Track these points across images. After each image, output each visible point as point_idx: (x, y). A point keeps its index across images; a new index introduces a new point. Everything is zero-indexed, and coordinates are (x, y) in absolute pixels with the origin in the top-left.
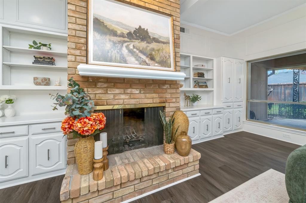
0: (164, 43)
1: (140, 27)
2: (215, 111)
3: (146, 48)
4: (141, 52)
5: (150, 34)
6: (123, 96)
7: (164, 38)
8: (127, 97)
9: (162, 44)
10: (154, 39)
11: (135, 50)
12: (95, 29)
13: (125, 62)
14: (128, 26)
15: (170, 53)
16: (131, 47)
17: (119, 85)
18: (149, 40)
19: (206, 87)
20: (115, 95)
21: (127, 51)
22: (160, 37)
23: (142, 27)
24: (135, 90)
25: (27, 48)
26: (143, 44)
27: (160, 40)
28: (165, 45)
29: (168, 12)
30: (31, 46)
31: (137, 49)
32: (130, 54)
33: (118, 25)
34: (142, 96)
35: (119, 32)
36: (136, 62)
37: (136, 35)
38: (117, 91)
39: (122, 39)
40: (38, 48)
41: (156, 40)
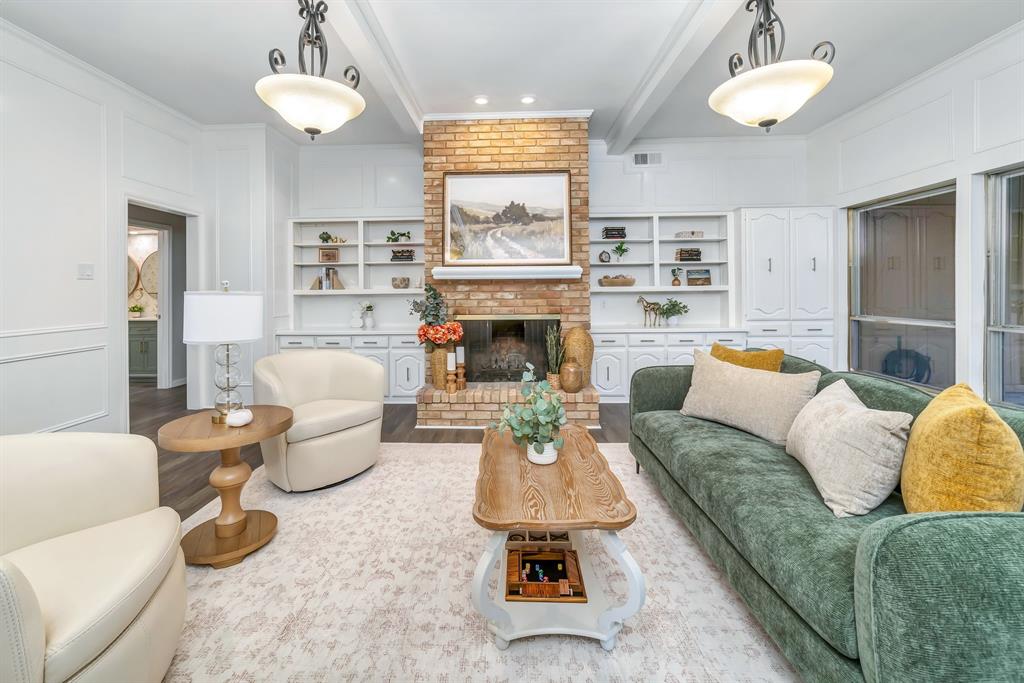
0: (552, 219)
1: (512, 202)
2: (712, 339)
5: (528, 211)
6: (490, 303)
7: (553, 210)
8: (496, 304)
9: (550, 222)
10: (535, 216)
11: (504, 238)
12: (453, 220)
13: (490, 256)
14: (495, 206)
15: (563, 234)
16: (499, 235)
17: (485, 288)
18: (526, 221)
20: (479, 301)
21: (492, 241)
22: (546, 210)
23: (516, 203)
24: (508, 293)
25: (384, 241)
26: (517, 228)
27: (546, 215)
28: (555, 222)
29: (563, 165)
30: (389, 238)
31: (508, 236)
32: (497, 245)
33: (481, 208)
34: (520, 302)
35: (482, 217)
36: (507, 255)
37: (506, 216)
38: (482, 296)
39: (486, 225)
40: (396, 240)
41: (539, 218)
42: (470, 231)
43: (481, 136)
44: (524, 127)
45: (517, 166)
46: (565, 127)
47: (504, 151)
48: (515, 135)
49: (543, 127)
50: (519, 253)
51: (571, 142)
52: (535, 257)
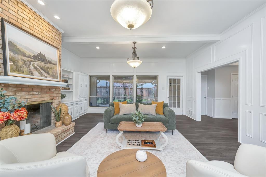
0: (54, 64)
1: (40, 52)
2: (75, 103)
3: (45, 67)
4: (42, 69)
5: (46, 58)
6: (27, 97)
7: (54, 61)
8: (30, 97)
10: (49, 61)
11: (38, 67)
12: (10, 50)
13: (32, 74)
14: (33, 51)
15: (57, 71)
16: (36, 65)
17: (25, 89)
18: (46, 62)
19: (69, 89)
20: (21, 96)
21: (33, 67)
22: (52, 60)
23: (42, 53)
24: (35, 92)
26: (43, 64)
27: (52, 62)
28: (55, 65)
29: (55, 45)
31: (39, 67)
32: (35, 70)
33: (26, 49)
34: (40, 96)
35: (27, 54)
36: (39, 75)
37: (38, 57)
38: (23, 93)
39: (29, 59)
41: (49, 62)
42: (22, 59)
43: (24, 12)
44: (44, 23)
45: (40, 37)
46: (56, 32)
47: (35, 27)
48: (40, 24)
49: (50, 27)
50: (44, 75)
51: (57, 38)
52: (49, 78)
